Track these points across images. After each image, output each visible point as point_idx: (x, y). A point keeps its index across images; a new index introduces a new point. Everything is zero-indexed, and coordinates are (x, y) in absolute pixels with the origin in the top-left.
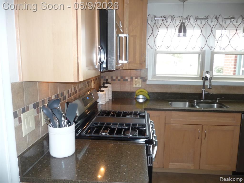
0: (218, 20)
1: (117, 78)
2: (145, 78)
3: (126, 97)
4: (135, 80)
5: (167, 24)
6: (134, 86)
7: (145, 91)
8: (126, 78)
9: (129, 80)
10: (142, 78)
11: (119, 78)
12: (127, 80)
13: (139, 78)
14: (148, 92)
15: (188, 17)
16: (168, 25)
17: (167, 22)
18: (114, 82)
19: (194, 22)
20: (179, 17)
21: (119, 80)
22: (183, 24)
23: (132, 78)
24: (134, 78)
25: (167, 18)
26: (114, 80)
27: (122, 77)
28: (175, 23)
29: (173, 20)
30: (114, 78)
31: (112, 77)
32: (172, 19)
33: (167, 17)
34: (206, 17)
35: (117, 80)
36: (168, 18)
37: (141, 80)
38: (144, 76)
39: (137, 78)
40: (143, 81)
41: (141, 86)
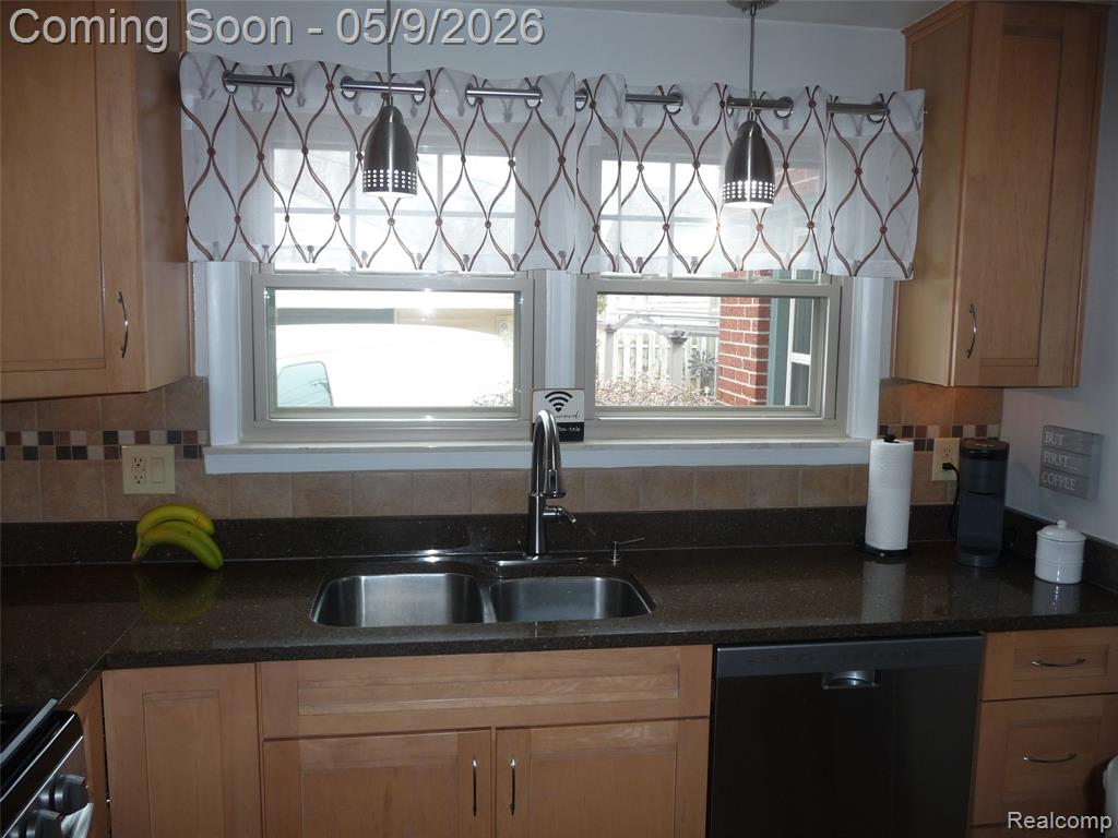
0: (593, 105)
2: (192, 435)
4: (129, 449)
5: (303, 114)
6: (130, 487)
7: (191, 514)
8: (78, 438)
9: (96, 452)
10: (173, 438)
11: (30, 439)
12: (81, 453)
13: (158, 435)
14: (217, 523)
15: (426, 81)
16: (311, 124)
17: (301, 102)
19: (461, 112)
20: (377, 80)
21: (31, 454)
22: (391, 120)
23: (111, 438)
24: (126, 437)
25: (298, 78)
27: (45, 437)
28: (358, 110)
29: (337, 91)
32: (330, 87)
33: (298, 74)
34: (530, 84)
35: (14, 451)
36: (305, 80)
37: (172, 448)
38: (189, 427)
39: (142, 438)
40: (182, 452)
41: (177, 489)
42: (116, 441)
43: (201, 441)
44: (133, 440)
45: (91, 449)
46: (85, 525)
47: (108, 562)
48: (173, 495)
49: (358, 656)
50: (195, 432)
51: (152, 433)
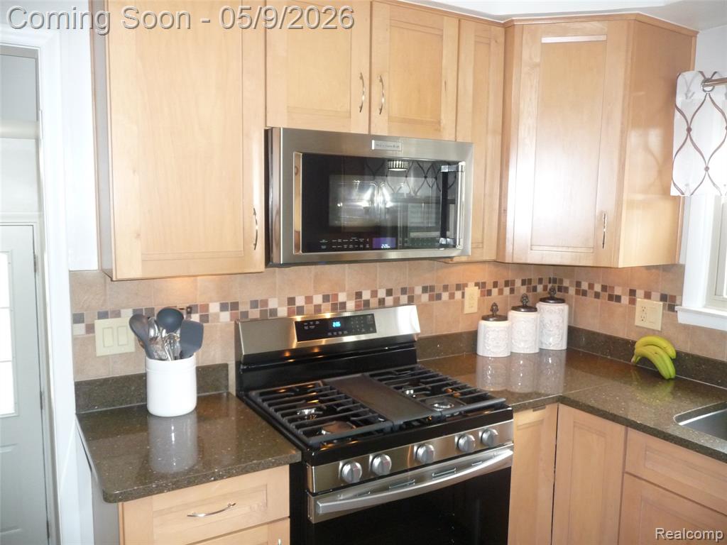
1: (591, 286)
2: (673, 298)
3: (611, 356)
4: (640, 300)
6: (638, 322)
8: (618, 291)
9: (625, 300)
10: (663, 298)
11: (598, 288)
12: (618, 299)
13: (656, 295)
18: (584, 297)
21: (597, 295)
23: (632, 293)
24: (640, 293)
26: (584, 293)
27: (604, 288)
30: (585, 286)
31: (578, 284)
35: (591, 293)
37: (661, 303)
38: (673, 294)
39: (648, 296)
40: (667, 308)
41: (662, 329)
42: (635, 295)
43: (678, 302)
44: (643, 295)
45: (623, 298)
46: (615, 337)
47: (622, 361)
48: (658, 331)
49: (675, 443)
50: (675, 297)
51: (653, 293)
